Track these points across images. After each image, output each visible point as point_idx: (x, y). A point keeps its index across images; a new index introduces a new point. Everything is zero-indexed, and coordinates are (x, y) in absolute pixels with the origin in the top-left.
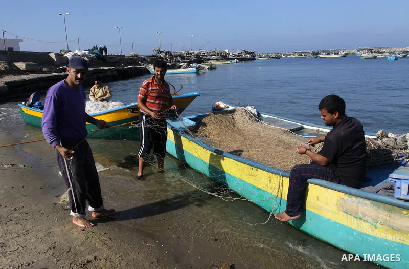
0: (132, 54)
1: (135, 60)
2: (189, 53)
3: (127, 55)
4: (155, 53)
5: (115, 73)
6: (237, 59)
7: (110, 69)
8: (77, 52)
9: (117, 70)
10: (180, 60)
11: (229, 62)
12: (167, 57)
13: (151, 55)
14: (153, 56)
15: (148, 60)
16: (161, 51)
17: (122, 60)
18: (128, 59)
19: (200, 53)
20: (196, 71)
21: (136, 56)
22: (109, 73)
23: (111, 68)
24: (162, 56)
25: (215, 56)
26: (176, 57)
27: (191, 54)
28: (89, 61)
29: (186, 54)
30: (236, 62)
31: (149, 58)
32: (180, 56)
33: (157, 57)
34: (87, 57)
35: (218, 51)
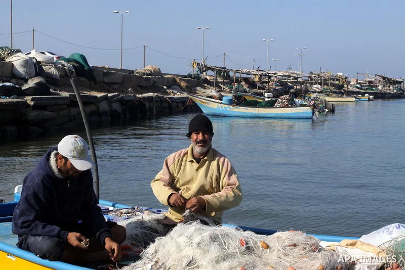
0: (149, 68)
1: (154, 80)
2: (265, 75)
3: (139, 70)
4: (194, 71)
5: (116, 107)
6: (370, 94)
7: (105, 98)
8: (33, 54)
9: (122, 101)
10: (245, 87)
11: (354, 99)
12: (219, 80)
13: (186, 74)
14: (190, 76)
15: (183, 84)
16: (209, 65)
17: (127, 79)
18: (140, 78)
19: (290, 76)
20: (310, 115)
21: (158, 72)
22: (104, 106)
23: (110, 95)
24: (208, 78)
25: (320, 84)
26: (238, 81)
27: (270, 77)
28: (61, 76)
29: (261, 75)
30: (369, 100)
31: (184, 80)
32: (246, 80)
33: (199, 78)
34: (56, 67)
35: (326, 74)
